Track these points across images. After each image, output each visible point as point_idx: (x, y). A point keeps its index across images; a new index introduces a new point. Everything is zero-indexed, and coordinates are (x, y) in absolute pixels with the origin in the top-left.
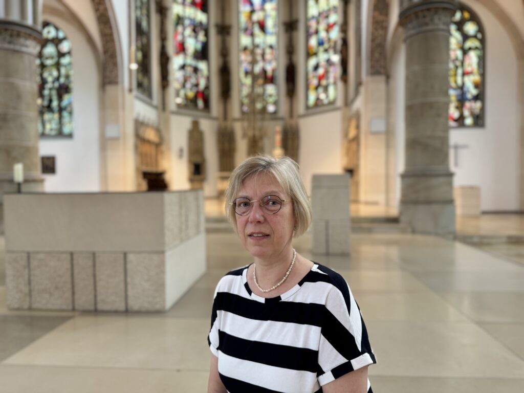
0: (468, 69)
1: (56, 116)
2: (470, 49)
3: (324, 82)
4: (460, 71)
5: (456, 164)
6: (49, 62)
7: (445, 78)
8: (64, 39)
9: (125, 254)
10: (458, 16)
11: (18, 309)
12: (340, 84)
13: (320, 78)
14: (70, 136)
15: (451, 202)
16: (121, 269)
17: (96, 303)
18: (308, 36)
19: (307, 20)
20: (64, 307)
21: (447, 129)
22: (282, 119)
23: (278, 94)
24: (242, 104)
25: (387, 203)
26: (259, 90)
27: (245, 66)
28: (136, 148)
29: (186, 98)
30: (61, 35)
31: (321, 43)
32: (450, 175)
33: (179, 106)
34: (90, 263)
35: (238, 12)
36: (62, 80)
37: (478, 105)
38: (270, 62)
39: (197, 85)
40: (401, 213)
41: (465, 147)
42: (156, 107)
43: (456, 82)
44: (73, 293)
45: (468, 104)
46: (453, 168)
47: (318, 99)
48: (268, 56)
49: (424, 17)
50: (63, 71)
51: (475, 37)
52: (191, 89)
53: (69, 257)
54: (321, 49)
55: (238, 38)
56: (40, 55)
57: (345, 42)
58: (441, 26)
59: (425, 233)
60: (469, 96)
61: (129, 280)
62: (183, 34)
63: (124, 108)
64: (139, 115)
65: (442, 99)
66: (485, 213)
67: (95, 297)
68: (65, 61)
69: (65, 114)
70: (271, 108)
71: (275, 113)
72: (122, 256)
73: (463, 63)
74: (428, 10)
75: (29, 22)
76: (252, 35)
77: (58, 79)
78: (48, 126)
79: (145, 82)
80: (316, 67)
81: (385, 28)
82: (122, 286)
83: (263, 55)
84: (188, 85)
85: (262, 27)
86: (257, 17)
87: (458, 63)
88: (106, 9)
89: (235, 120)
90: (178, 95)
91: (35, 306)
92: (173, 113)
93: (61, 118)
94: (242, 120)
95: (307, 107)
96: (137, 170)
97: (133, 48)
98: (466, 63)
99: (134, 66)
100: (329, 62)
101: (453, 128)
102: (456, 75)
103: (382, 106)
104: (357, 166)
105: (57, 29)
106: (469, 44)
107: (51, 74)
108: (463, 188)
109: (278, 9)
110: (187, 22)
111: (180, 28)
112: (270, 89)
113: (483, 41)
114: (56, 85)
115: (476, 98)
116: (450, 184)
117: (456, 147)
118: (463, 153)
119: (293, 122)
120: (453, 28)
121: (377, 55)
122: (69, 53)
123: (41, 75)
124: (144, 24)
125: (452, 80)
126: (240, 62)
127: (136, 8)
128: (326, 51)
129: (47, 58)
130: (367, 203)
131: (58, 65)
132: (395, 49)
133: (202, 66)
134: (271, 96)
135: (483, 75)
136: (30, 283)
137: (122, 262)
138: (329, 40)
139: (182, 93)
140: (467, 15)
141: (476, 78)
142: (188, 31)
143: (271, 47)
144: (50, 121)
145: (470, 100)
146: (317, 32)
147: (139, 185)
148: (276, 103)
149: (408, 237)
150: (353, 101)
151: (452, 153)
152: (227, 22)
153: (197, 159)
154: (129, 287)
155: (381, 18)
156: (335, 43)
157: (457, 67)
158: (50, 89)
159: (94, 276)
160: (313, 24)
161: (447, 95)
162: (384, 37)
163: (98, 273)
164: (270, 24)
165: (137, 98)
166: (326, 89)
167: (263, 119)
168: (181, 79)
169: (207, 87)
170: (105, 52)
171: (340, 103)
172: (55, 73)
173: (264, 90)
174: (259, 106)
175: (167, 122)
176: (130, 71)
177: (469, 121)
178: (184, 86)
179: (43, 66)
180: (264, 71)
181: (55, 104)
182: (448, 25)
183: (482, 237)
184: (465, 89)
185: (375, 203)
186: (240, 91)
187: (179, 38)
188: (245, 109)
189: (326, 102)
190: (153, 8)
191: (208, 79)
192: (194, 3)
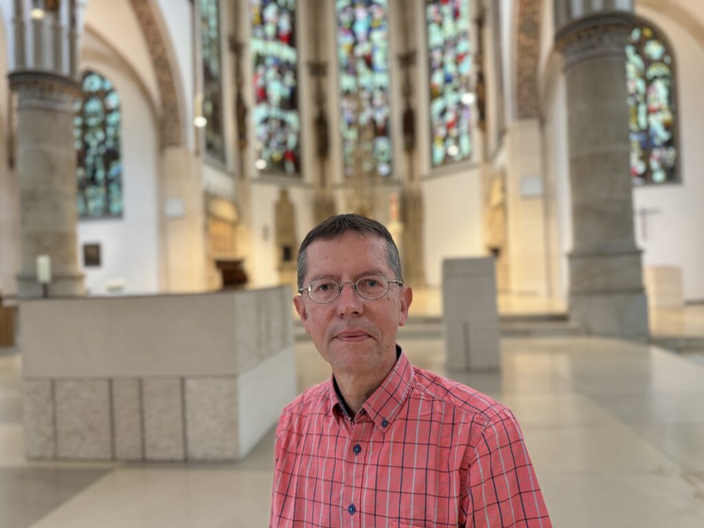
0: (654, 105)
1: (102, 191)
2: (655, 78)
3: (454, 132)
5: (645, 236)
6: (93, 121)
7: (623, 118)
8: (111, 91)
9: (183, 380)
11: (40, 459)
12: (477, 134)
13: (449, 126)
14: (120, 215)
15: (639, 290)
16: (177, 401)
17: (143, 450)
18: (431, 70)
19: (429, 50)
20: (101, 455)
21: (628, 190)
22: (398, 183)
23: (392, 149)
24: (345, 165)
25: (550, 293)
26: (366, 147)
27: (348, 115)
28: (206, 229)
29: (271, 161)
30: (108, 86)
31: (448, 80)
32: (637, 253)
33: (262, 172)
34: (136, 393)
35: (337, 46)
36: (110, 144)
37: (670, 154)
38: (380, 108)
39: (285, 143)
40: (571, 308)
41: (655, 211)
42: (231, 175)
43: (637, 123)
44: (113, 436)
45: (656, 153)
46: (640, 242)
47: (446, 155)
48: (378, 101)
49: (590, 37)
50: (110, 131)
51: (661, 61)
52: (278, 149)
53: (106, 385)
54: (449, 88)
55: (338, 81)
56: (82, 113)
57: (481, 77)
58: (614, 49)
59: (606, 335)
60: (657, 142)
61: (188, 416)
62: (264, 77)
64: (209, 184)
65: (619, 148)
66: (690, 303)
67: (143, 440)
68: (113, 119)
69: (114, 188)
70: (383, 169)
71: (389, 175)
72: (179, 382)
73: (646, 97)
74: (595, 28)
75: (65, 70)
76: (355, 74)
77: (103, 143)
78: (92, 205)
79: (217, 142)
80: (443, 112)
81: (535, 56)
82: (179, 425)
83: (371, 99)
84: (274, 144)
85: (369, 62)
86: (362, 50)
87: (639, 98)
88: (164, 51)
89: (336, 186)
90: (260, 156)
91: (63, 453)
92: (255, 181)
93: (108, 192)
94: (344, 186)
95: (433, 164)
96: (208, 257)
97: (200, 98)
98: (651, 96)
99: (201, 122)
100: (460, 105)
101: (638, 186)
102: (637, 113)
103: (536, 160)
104: (505, 242)
105: (103, 79)
106: (653, 71)
107: (94, 136)
108: (657, 270)
109: (387, 39)
110: (269, 62)
111: (261, 70)
112: (382, 144)
113: (672, 67)
114: (102, 150)
115: (667, 144)
116: (638, 266)
117: (644, 213)
118: (653, 221)
119: (413, 186)
120: (630, 50)
121: (525, 92)
122: (117, 109)
123: (82, 139)
124: (214, 66)
125: (631, 121)
126: (340, 111)
127: (204, 47)
128: (456, 90)
129: (90, 116)
130: (522, 294)
131: (104, 125)
132: (550, 84)
133: (291, 118)
134: (383, 153)
135: (675, 112)
136: (54, 422)
137: (179, 391)
138: (459, 75)
139: (266, 154)
140: (647, 33)
141: (666, 116)
142: (271, 73)
143: (382, 89)
144: (94, 197)
145: (658, 147)
146: (442, 65)
147: (210, 279)
148: (390, 162)
149: (582, 341)
150: (496, 154)
151: (638, 221)
152: (322, 59)
153: (287, 241)
155: (528, 42)
156: (468, 79)
157: (638, 103)
158: (95, 157)
159: (141, 411)
160: (437, 55)
161: (627, 141)
162: (535, 68)
163: (145, 408)
164: (379, 59)
165: (207, 163)
166: (457, 141)
167: (373, 184)
168: (265, 137)
169: (298, 146)
170: (165, 105)
171: (477, 157)
172: (100, 135)
173: (374, 146)
174: (367, 166)
175: (246, 193)
176: (197, 129)
178: (267, 145)
179: (85, 128)
180: (373, 122)
181: (100, 175)
182: (623, 46)
184: (651, 133)
185: (533, 294)
187: (260, 82)
189: (458, 158)
190: (225, 45)
191: (299, 135)
192: (278, 37)
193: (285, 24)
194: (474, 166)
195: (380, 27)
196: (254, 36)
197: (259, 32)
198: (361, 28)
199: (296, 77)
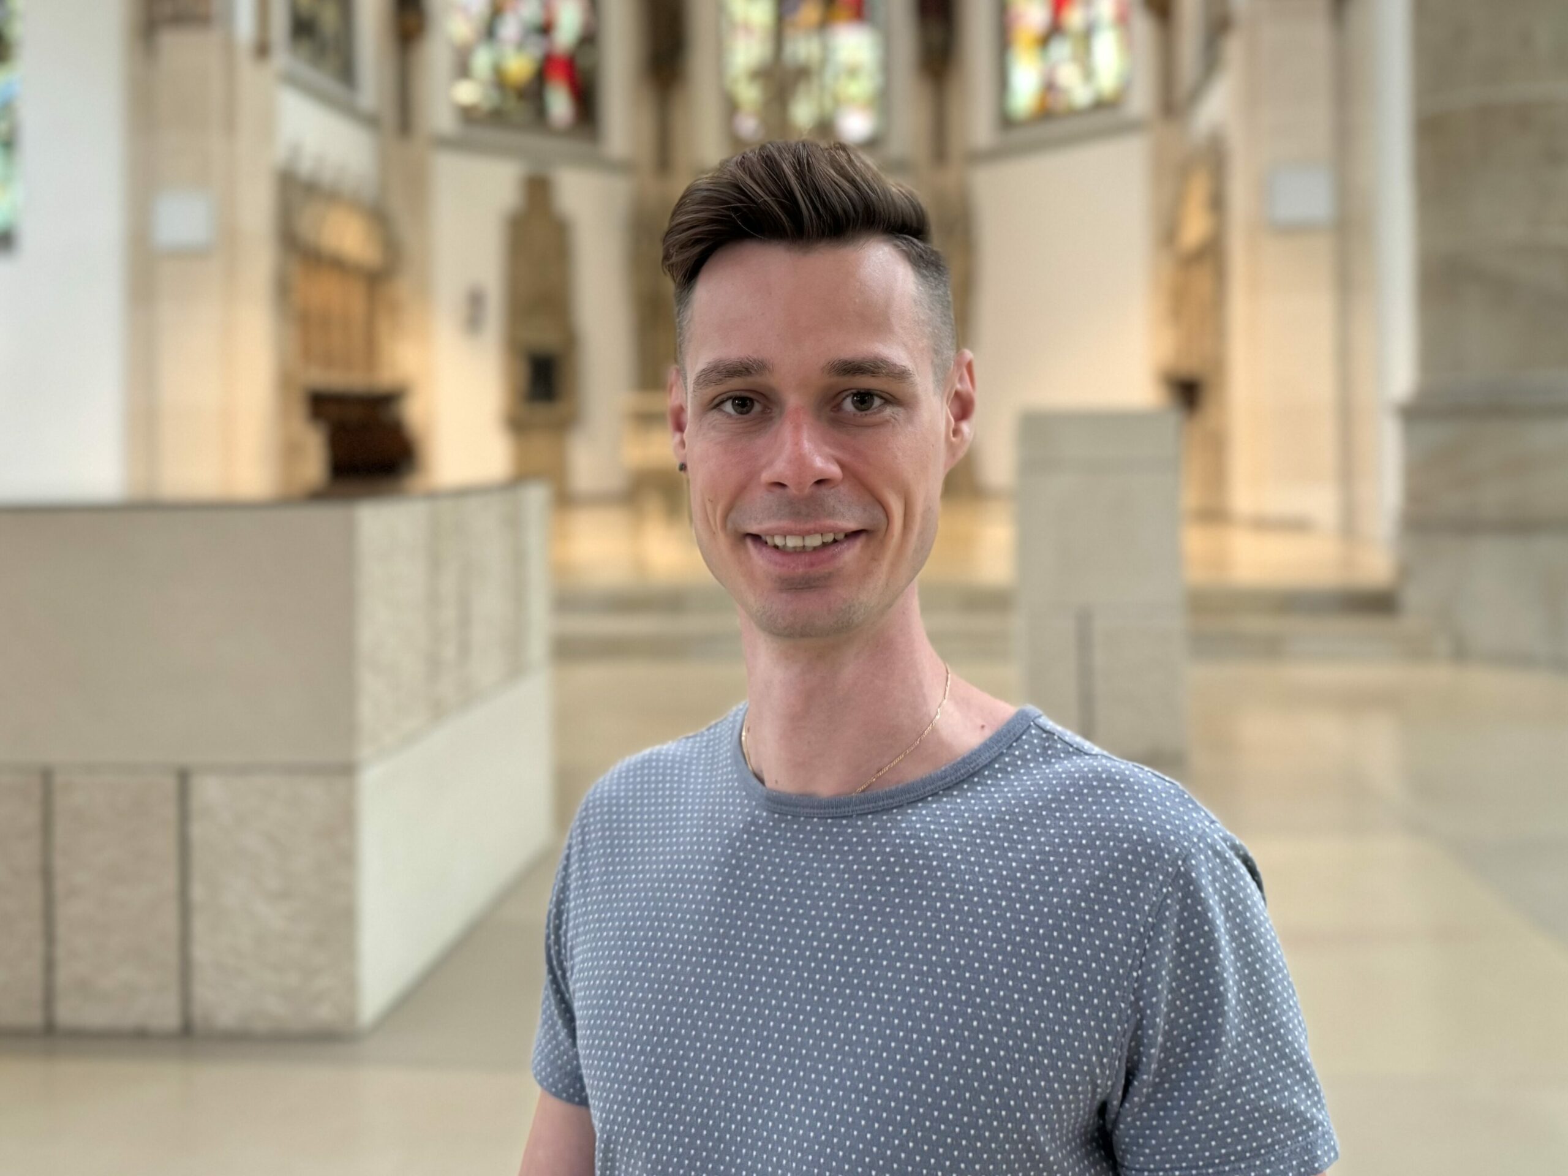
3: (1074, 17)
9: (184, 777)
12: (1143, 25)
16: (165, 844)
17: (49, 998)
22: (900, 167)
23: (886, 66)
24: (732, 109)
25: (1345, 528)
26: (804, 47)
29: (499, 80)
33: (468, 115)
34: (31, 817)
39: (545, 29)
40: (1405, 569)
42: (370, 121)
47: (1049, 87)
52: (520, 46)
61: (198, 892)
63: (230, 125)
64: (296, 150)
67: (49, 965)
70: (855, 125)
71: (874, 142)
72: (170, 783)
79: (329, 14)
82: (169, 920)
84: (510, 28)
90: (463, 69)
92: (444, 143)
95: (1006, 121)
96: (286, 382)
103: (1318, 116)
104: (1218, 363)
112: (852, 44)
119: (945, 181)
134: (853, 72)
137: (170, 812)
139: (482, 61)
148: (877, 103)
150: (1197, 93)
153: (542, 336)
154: (199, 925)
159: (47, 875)
163: (60, 863)
165: (292, 81)
166: (1084, 44)
169: (589, 39)
171: (1142, 102)
173: (827, 50)
174: (804, 113)
175: (416, 183)
178: (490, 31)
185: (1298, 526)
186: (724, 53)
188: (747, 125)
189: (1082, 97)
194: (1129, 127)
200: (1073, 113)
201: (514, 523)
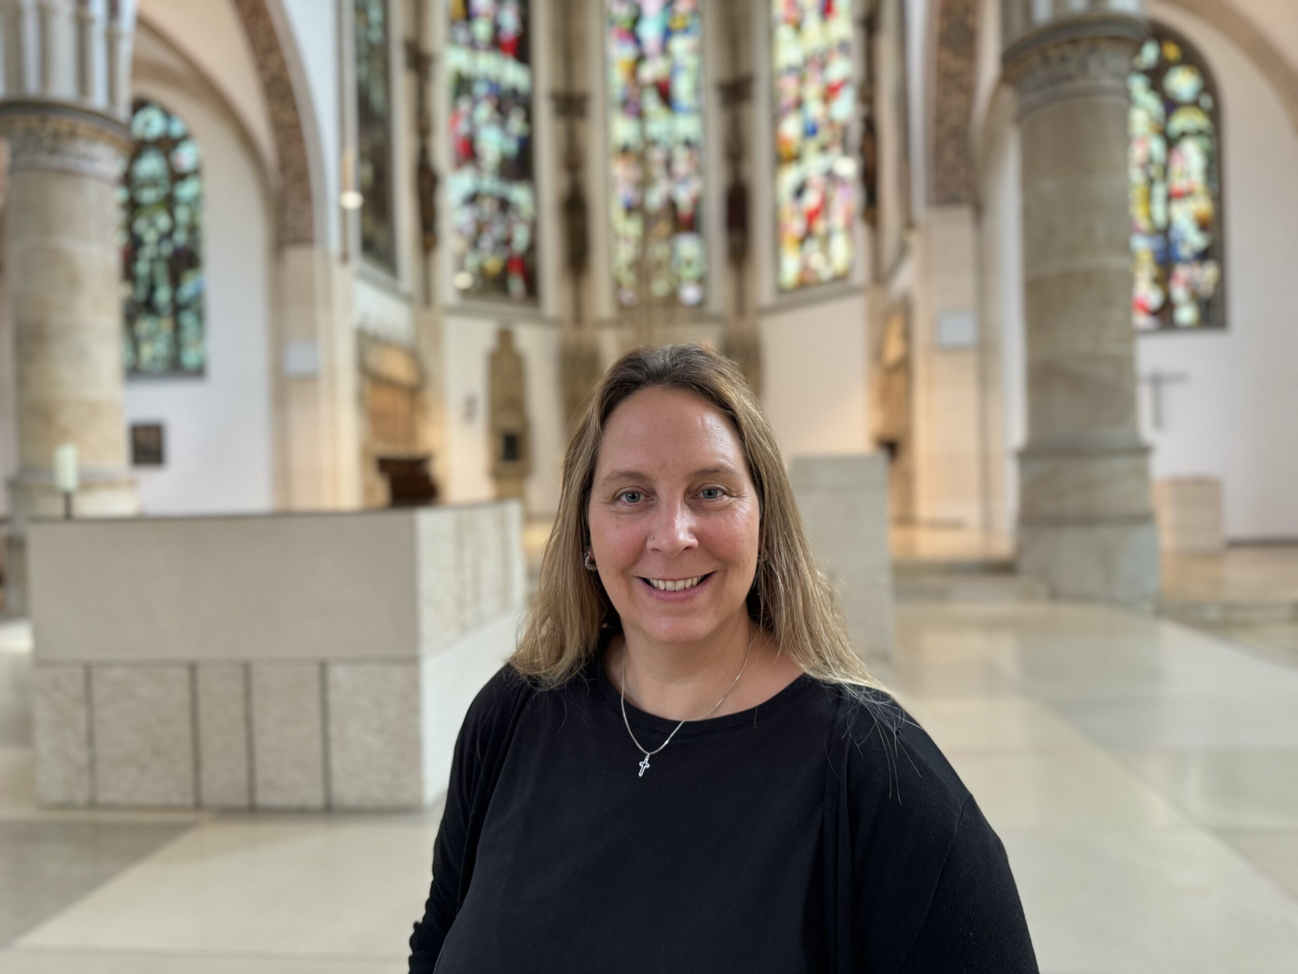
0: (1179, 183)
1: (165, 325)
2: (1184, 135)
3: (820, 226)
4: (1159, 191)
5: (1158, 422)
6: (148, 195)
7: (1122, 208)
8: (185, 138)
9: (323, 666)
10: (1150, 54)
11: (64, 806)
12: (861, 231)
13: (812, 216)
14: (199, 372)
15: (1145, 518)
16: (314, 704)
17: (252, 789)
18: (776, 118)
19: (774, 76)
20: (175, 799)
21: (1131, 334)
22: (717, 319)
23: (707, 257)
24: (618, 285)
25: (987, 525)
26: (659, 251)
27: (623, 192)
28: (361, 398)
29: (482, 273)
30: (177, 129)
31: (811, 131)
32: (1142, 451)
33: (464, 293)
34: (238, 690)
35: (605, 62)
36: (181, 238)
37: (1207, 274)
38: (684, 180)
39: (507, 242)
40: (1021, 549)
41: (1179, 378)
42: (408, 298)
43: (1150, 217)
44: (197, 765)
45: (1182, 273)
46: (1147, 432)
47: (805, 268)
48: (682, 166)
49: (1063, 59)
50: (182, 214)
51: (1196, 104)
52: (493, 252)
53: (183, 674)
54: (811, 147)
55: (606, 126)
56: (128, 180)
57: (870, 127)
58: (1108, 82)
59: (1082, 598)
60: (1184, 251)
61: (333, 731)
62: (470, 118)
63: (329, 303)
64: (366, 317)
65: (1115, 261)
66: (1236, 544)
67: (251, 772)
68: (186, 190)
69: (188, 319)
70: (690, 294)
71: (701, 304)
72: (316, 670)
73: (1165, 170)
74: (1074, 42)
75: (98, 99)
76: (640, 115)
77: (168, 235)
78: (147, 351)
79: (380, 237)
80: (800, 191)
81: (968, 90)
82: (316, 745)
83: (668, 164)
84: (487, 242)
85: (665, 93)
86: (651, 71)
87: (1154, 171)
88: (283, 66)
89: (603, 324)
90: (460, 266)
91: (106, 796)
92: (451, 311)
93: (177, 328)
94: (618, 323)
95: (781, 290)
96: (365, 453)
97: (351, 155)
98: (1176, 168)
99: (353, 200)
100: (830, 176)
101: (1146, 332)
102: (1149, 198)
103: (967, 282)
104: (907, 430)
105: (167, 115)
106: (1182, 121)
107: (152, 224)
108: (1179, 483)
109: (699, 51)
110: (481, 89)
111: (464, 105)
112: (688, 246)
113: (1215, 115)
114: (167, 249)
115: (1203, 256)
116: (1143, 474)
117: (1157, 381)
118: (1173, 395)
119: (745, 326)
120: (1138, 85)
121: (949, 156)
122: (196, 172)
123: (129, 227)
124: (377, 97)
125: (1138, 213)
126: (609, 184)
127: (359, 59)
128: (824, 149)
129: (143, 186)
130: (937, 525)
131: (169, 203)
132: (993, 139)
133: (519, 194)
134: (689, 263)
135: (1218, 197)
136: (90, 740)
137: (316, 686)
138: (831, 123)
139: (471, 261)
140: (1172, 52)
141: (1201, 205)
142: (484, 112)
143: (688, 144)
144: (151, 337)
145: (1186, 262)
146: (799, 104)
147: (368, 491)
148: (701, 281)
149: (1041, 609)
150: (894, 269)
151: (1144, 396)
152: (579, 86)
153: (510, 423)
154: (335, 749)
155: (956, 65)
156: (845, 129)
157: (1151, 182)
158: (153, 261)
159: (248, 721)
160: (789, 87)
161: (1127, 250)
162: (967, 112)
163: (256, 715)
164: (683, 88)
165: (362, 276)
166: (826, 239)
167: (670, 320)
168: (470, 229)
169: (532, 248)
170: (284, 166)
171: (861, 276)
172: (163, 222)
173: (673, 251)
174: (660, 287)
175: (435, 335)
176: (344, 212)
177: (1186, 314)
178: (475, 245)
179: (133, 207)
180: (672, 205)
181: (163, 295)
182: (1123, 77)
183: (1229, 607)
184: (1174, 235)
185: (955, 525)
186: (611, 254)
187: (463, 128)
188: (628, 296)
189: (825, 273)
190: (398, 58)
191: (534, 226)
192: (497, 43)
193: (510, 21)
194: (854, 291)
195: (686, 30)
196: (453, 41)
197: (462, 35)
198: (650, 31)
199: (529, 118)
200: (819, 283)
201: (503, 524)
